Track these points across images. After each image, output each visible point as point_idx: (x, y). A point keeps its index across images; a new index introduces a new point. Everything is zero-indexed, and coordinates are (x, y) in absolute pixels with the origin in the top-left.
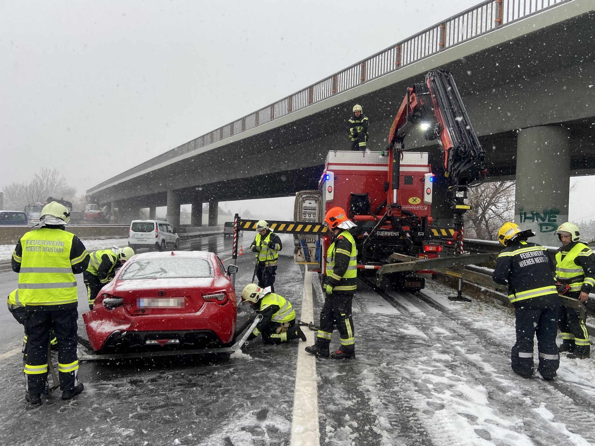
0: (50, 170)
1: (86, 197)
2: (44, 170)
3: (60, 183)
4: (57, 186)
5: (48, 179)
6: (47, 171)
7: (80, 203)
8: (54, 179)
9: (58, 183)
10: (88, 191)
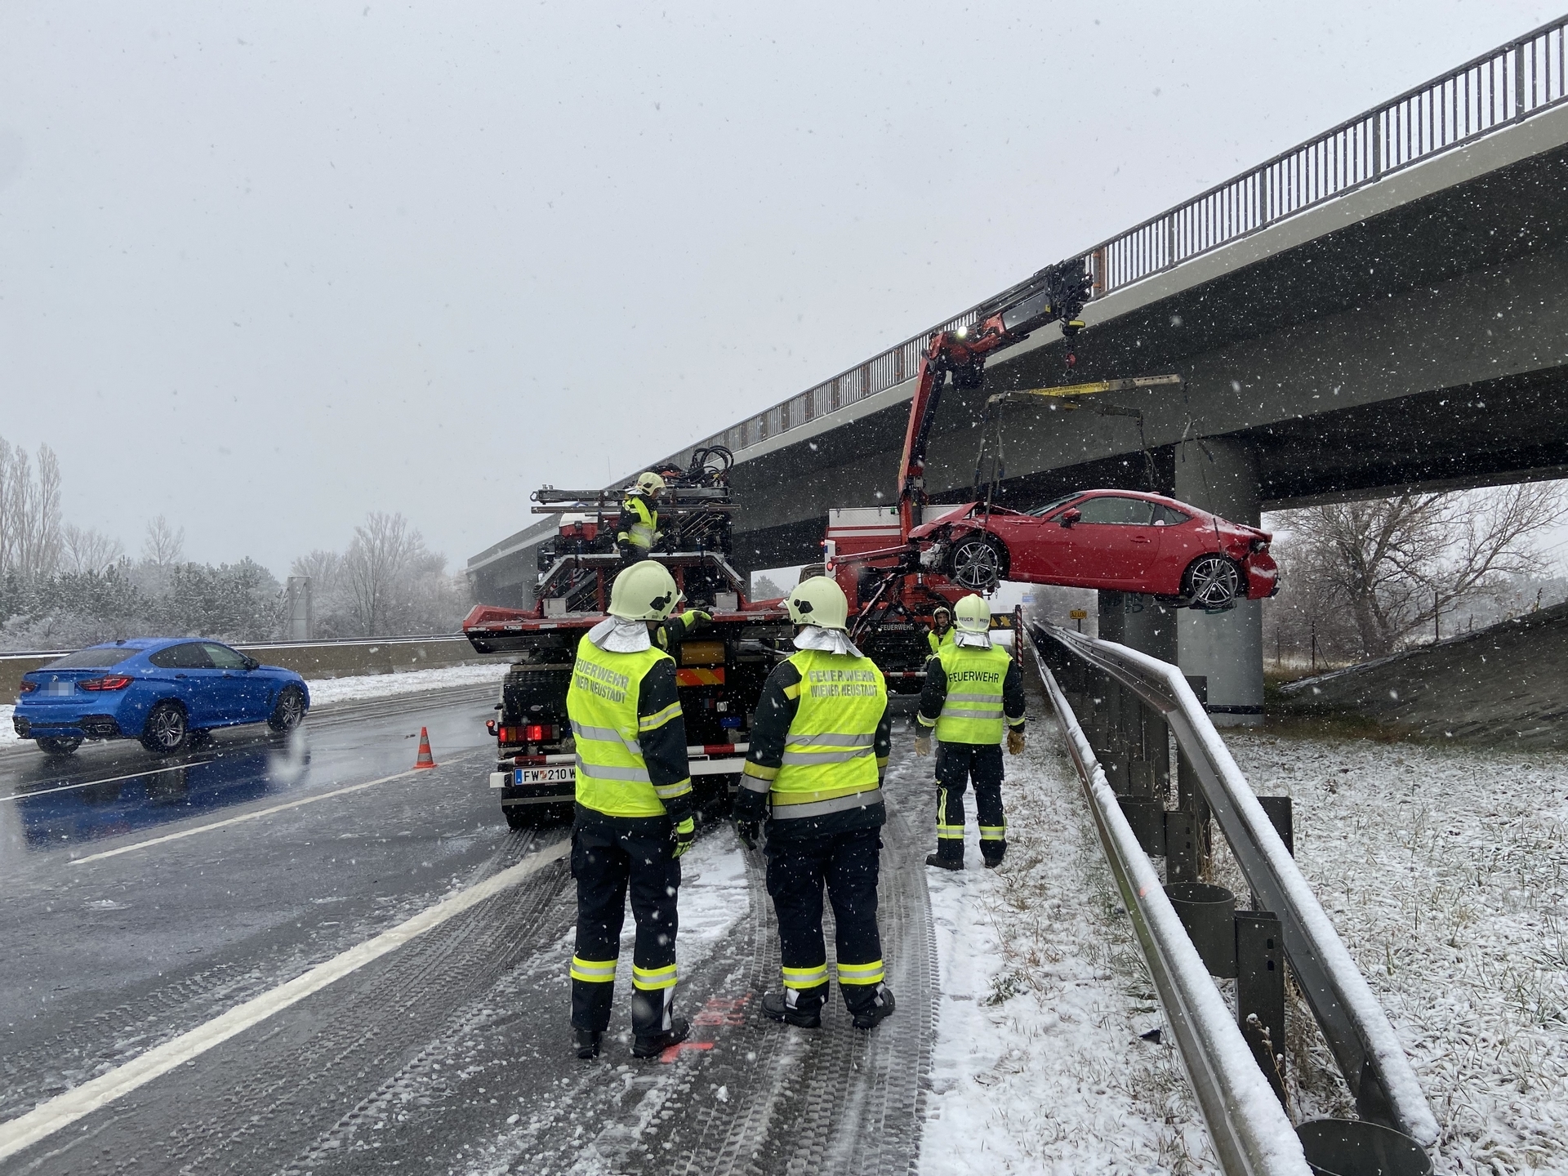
0: (388, 517)
1: (468, 574)
2: (376, 516)
3: (410, 544)
4: (404, 553)
5: (383, 538)
6: (380, 518)
7: (454, 588)
8: (397, 537)
9: (406, 546)
10: (471, 561)
